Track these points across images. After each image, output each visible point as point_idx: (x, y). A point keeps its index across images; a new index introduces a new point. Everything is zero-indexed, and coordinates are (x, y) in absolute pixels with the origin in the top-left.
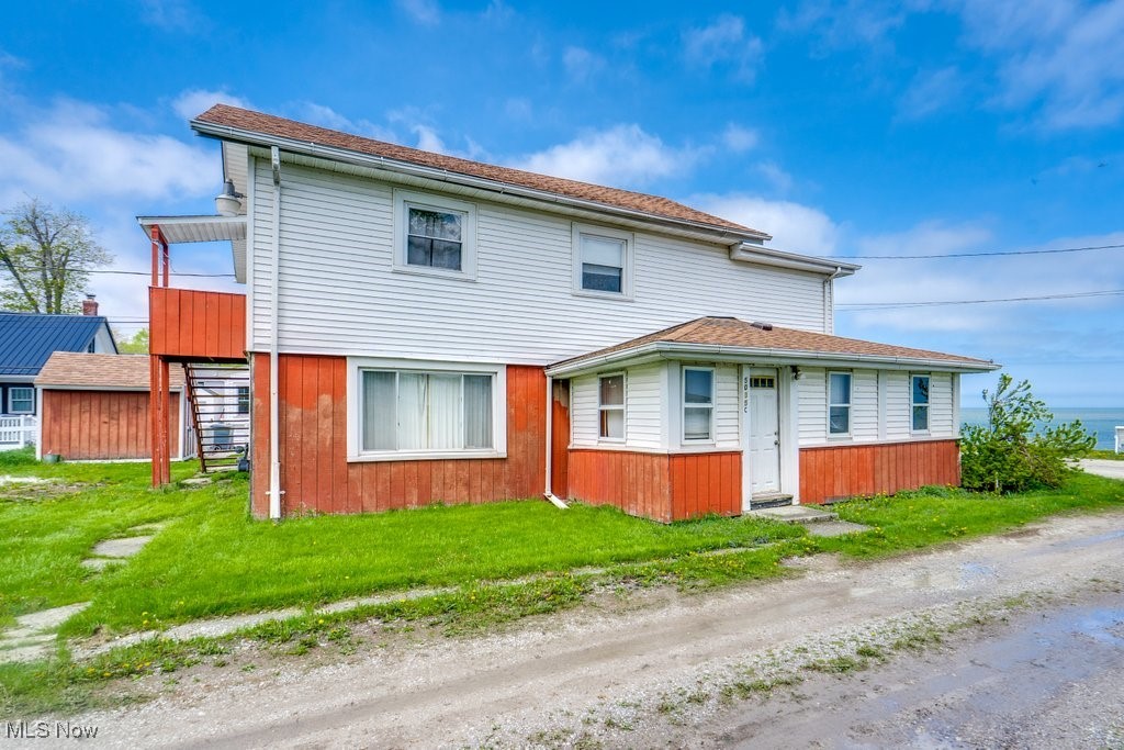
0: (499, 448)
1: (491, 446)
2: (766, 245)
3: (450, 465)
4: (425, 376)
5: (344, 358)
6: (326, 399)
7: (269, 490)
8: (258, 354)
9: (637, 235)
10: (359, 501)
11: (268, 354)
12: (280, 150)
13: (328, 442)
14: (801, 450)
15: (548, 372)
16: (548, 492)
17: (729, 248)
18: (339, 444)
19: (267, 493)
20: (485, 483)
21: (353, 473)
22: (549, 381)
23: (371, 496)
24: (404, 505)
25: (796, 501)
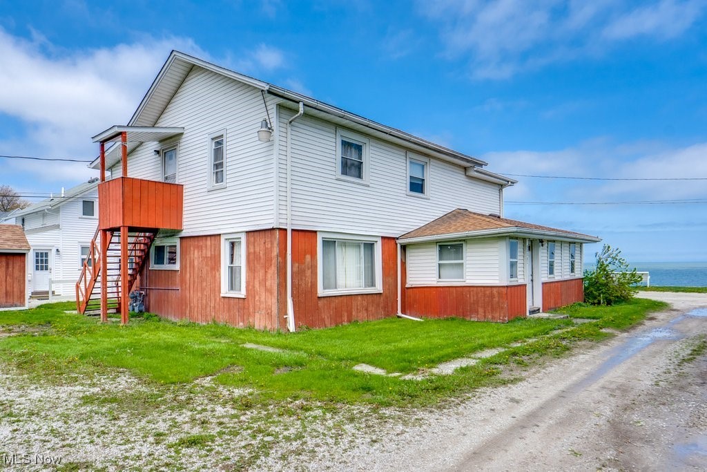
0: (379, 288)
1: (375, 286)
2: (484, 168)
3: (359, 298)
4: (345, 244)
5: (316, 232)
6: (308, 257)
7: (286, 314)
8: (280, 229)
9: (431, 160)
10: (323, 320)
11: (286, 230)
12: (304, 104)
13: (310, 284)
14: (543, 284)
15: (398, 241)
16: (400, 314)
17: (465, 169)
18: (314, 285)
19: (285, 317)
20: (373, 309)
21: (320, 303)
22: (399, 246)
23: (328, 318)
24: (341, 323)
25: (541, 311)
